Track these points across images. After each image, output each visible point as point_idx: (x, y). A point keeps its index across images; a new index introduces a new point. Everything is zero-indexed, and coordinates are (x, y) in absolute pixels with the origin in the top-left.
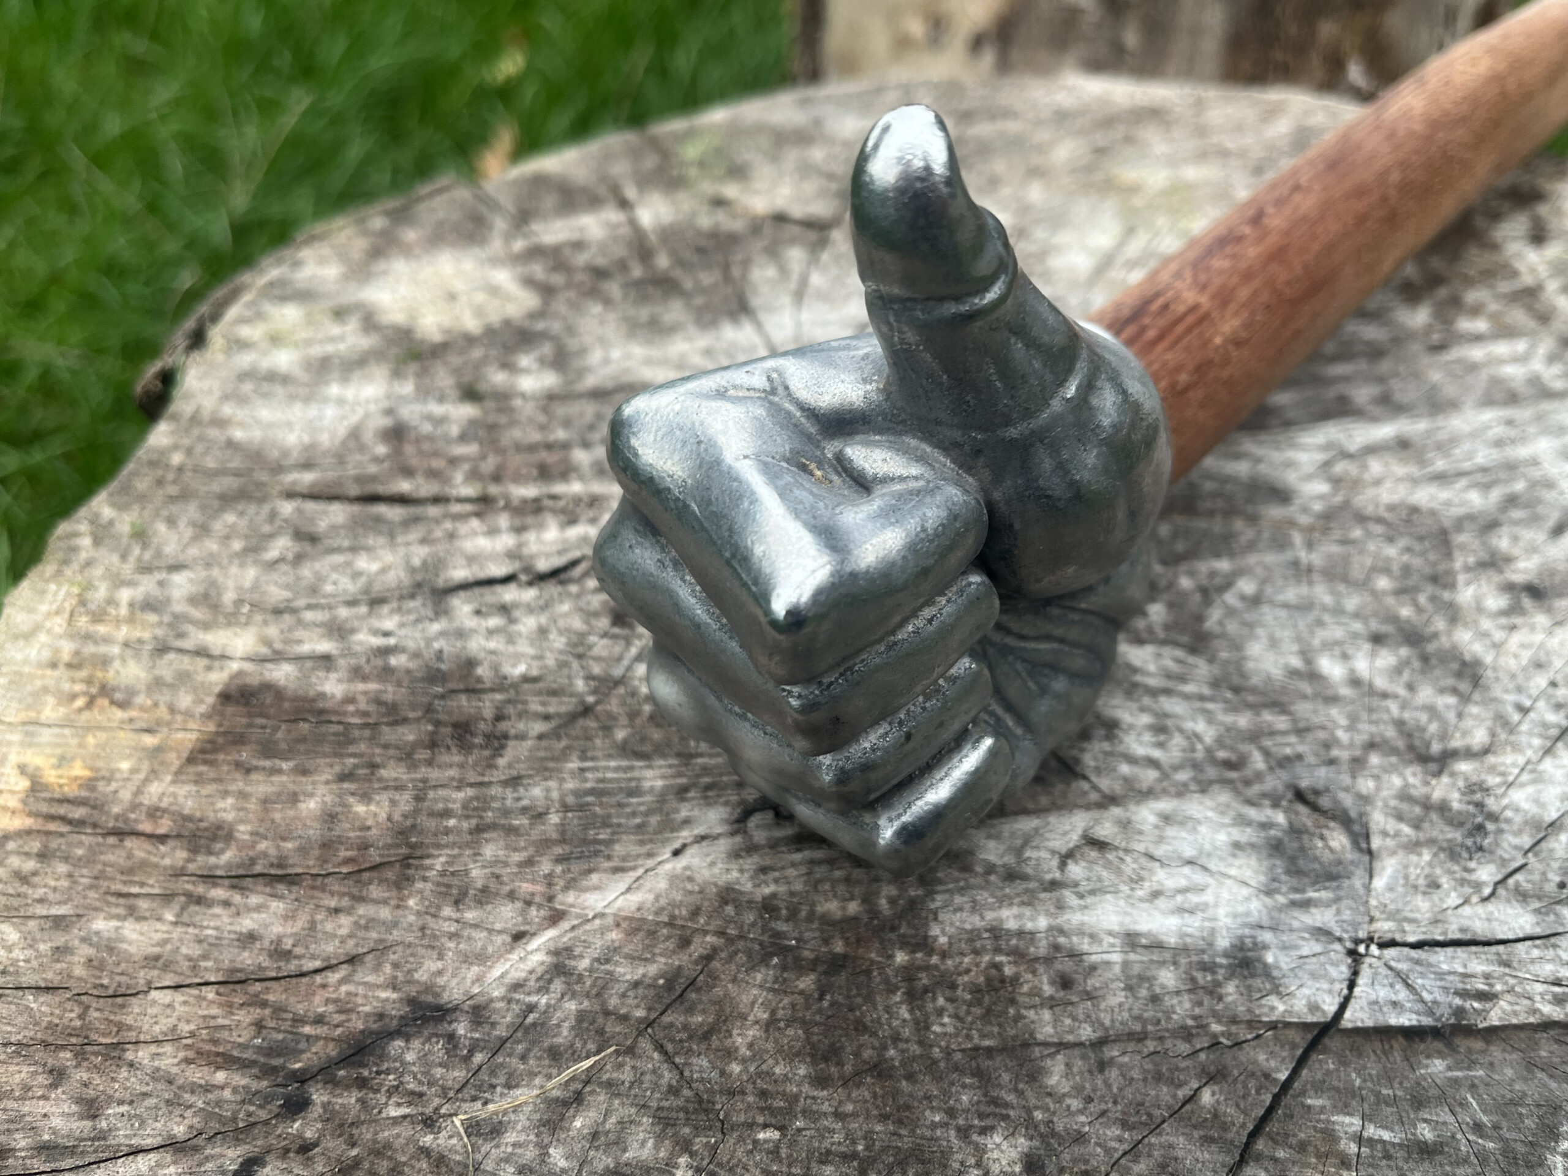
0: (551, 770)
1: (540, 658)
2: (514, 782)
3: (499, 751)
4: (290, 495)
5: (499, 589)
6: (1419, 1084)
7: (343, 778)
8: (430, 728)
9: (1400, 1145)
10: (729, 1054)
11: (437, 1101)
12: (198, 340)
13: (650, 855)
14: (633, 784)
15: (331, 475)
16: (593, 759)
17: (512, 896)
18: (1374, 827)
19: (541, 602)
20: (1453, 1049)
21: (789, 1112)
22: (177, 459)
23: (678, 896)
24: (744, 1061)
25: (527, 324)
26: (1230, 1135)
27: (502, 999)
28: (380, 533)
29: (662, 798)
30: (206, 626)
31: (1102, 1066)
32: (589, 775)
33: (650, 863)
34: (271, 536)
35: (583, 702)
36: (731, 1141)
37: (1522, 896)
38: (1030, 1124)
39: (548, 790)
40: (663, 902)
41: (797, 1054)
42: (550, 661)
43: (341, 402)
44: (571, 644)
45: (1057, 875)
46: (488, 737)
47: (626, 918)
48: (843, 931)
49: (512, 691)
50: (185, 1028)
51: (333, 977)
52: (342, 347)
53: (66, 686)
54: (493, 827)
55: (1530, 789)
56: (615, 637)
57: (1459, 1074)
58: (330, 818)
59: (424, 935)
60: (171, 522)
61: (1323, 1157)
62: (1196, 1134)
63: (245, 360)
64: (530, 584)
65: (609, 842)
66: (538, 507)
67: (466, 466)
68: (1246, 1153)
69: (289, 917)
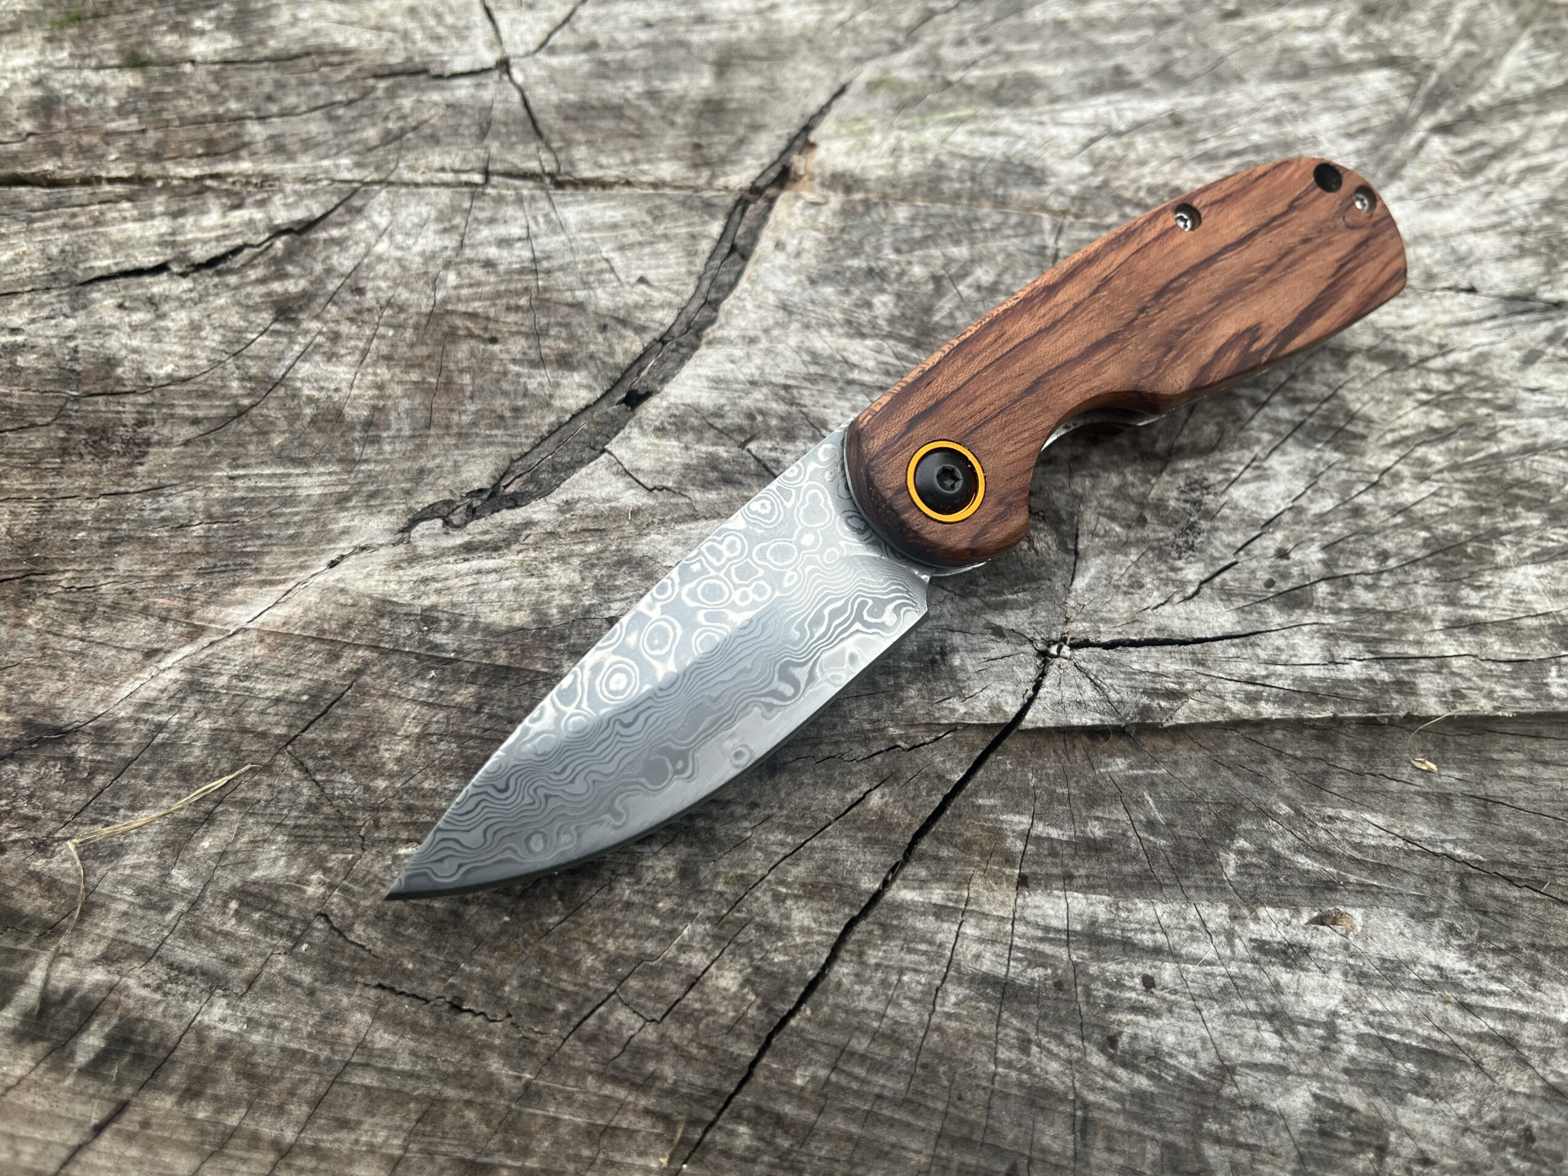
0: (198, 478)
1: (191, 357)
2: (156, 490)
3: (138, 459)
5: (147, 279)
6: (1096, 782)
8: (61, 434)
9: (1068, 843)
10: (376, 770)
11: (52, 825)
13: (302, 567)
14: (289, 492)
16: (244, 467)
17: (145, 611)
18: (1084, 528)
19: (194, 295)
20: (1138, 747)
23: (329, 610)
24: (391, 776)
26: (894, 837)
27: (129, 719)
28: (15, 219)
29: (320, 507)
31: (774, 772)
32: (239, 483)
33: (302, 575)
35: (236, 405)
36: (369, 856)
37: (1227, 594)
38: (691, 831)
39: (191, 500)
40: (312, 615)
41: (448, 769)
42: (203, 362)
44: (227, 342)
46: (127, 442)
47: (270, 633)
48: (506, 643)
49: (157, 394)
54: (130, 539)
55: (1252, 487)
56: (277, 333)
57: (1140, 772)
59: (44, 655)
61: (987, 855)
62: (860, 835)
64: (183, 275)
65: (257, 555)
66: (198, 188)
67: (122, 143)
68: (909, 853)
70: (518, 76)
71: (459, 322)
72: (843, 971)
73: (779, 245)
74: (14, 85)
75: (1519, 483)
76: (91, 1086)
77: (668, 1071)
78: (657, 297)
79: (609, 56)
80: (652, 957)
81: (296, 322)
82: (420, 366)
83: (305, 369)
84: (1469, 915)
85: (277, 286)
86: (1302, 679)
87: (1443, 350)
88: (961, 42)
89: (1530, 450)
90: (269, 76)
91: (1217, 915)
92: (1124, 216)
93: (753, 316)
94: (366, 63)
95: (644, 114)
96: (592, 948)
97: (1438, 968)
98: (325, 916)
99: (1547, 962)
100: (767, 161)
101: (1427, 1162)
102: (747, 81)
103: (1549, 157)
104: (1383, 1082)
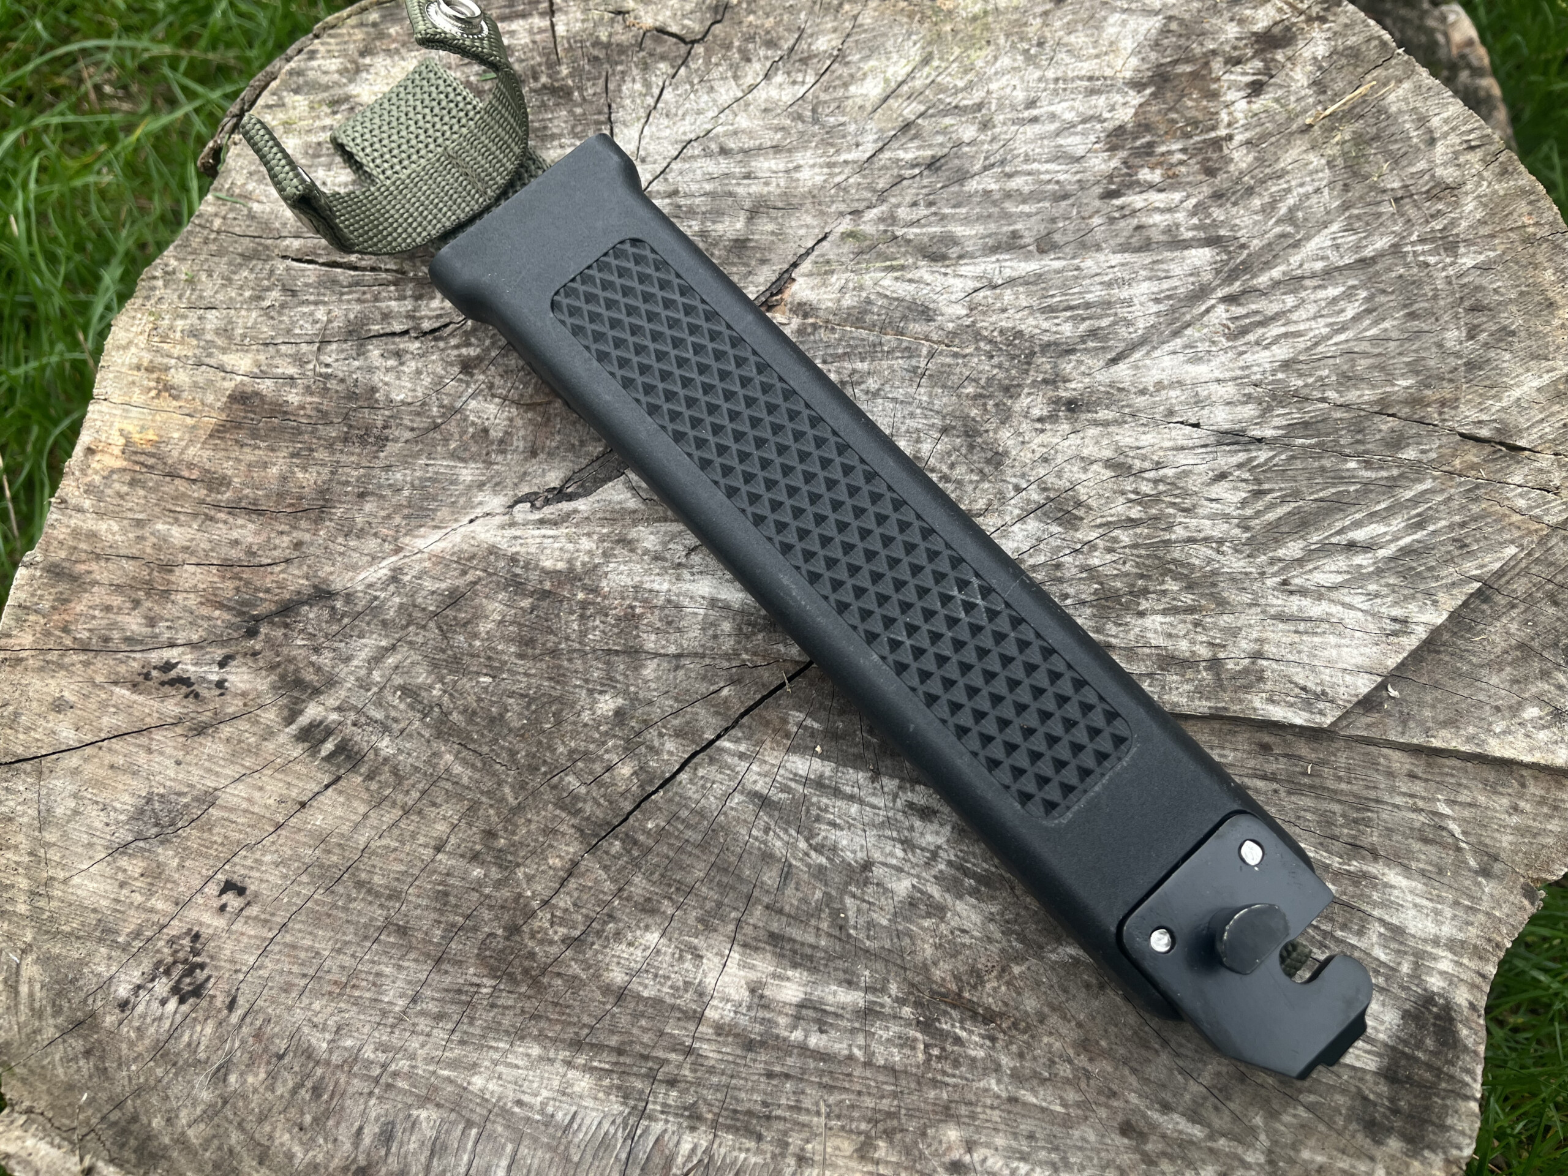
0: (409, 463)
1: (414, 390)
2: (387, 468)
3: (381, 448)
4: (284, 257)
5: (397, 339)
7: (293, 455)
8: (345, 429)
10: (476, 636)
11: (322, 640)
13: (456, 521)
14: (454, 477)
16: (433, 459)
17: (376, 535)
19: (420, 352)
21: (501, 670)
23: (465, 547)
24: (482, 640)
26: (730, 713)
27: (362, 592)
28: (332, 290)
29: (469, 488)
30: (224, 350)
31: (677, 668)
32: (430, 469)
33: (455, 526)
34: (268, 289)
35: (434, 422)
38: (626, 692)
39: (405, 475)
40: (456, 549)
41: (512, 640)
42: (420, 394)
44: (434, 383)
46: (377, 438)
47: (434, 556)
48: (551, 578)
49: (395, 411)
50: (201, 586)
51: (277, 569)
53: (145, 383)
54: (371, 494)
56: (461, 380)
58: (284, 479)
59: (326, 552)
60: (209, 273)
61: (776, 731)
62: (712, 709)
64: (416, 338)
65: (434, 510)
68: (736, 723)
69: (257, 533)
72: (683, 776)
75: (1174, 561)
76: (327, 766)
77: (588, 808)
79: (682, 202)
80: (592, 753)
81: (472, 375)
83: (473, 404)
85: (464, 351)
87: (1158, 466)
88: (915, 204)
89: (1191, 540)
91: (892, 784)
92: (977, 349)
96: (563, 743)
98: (440, 705)
100: (762, 289)
101: (964, 931)
102: (765, 226)
103: (1307, 325)
104: (953, 886)
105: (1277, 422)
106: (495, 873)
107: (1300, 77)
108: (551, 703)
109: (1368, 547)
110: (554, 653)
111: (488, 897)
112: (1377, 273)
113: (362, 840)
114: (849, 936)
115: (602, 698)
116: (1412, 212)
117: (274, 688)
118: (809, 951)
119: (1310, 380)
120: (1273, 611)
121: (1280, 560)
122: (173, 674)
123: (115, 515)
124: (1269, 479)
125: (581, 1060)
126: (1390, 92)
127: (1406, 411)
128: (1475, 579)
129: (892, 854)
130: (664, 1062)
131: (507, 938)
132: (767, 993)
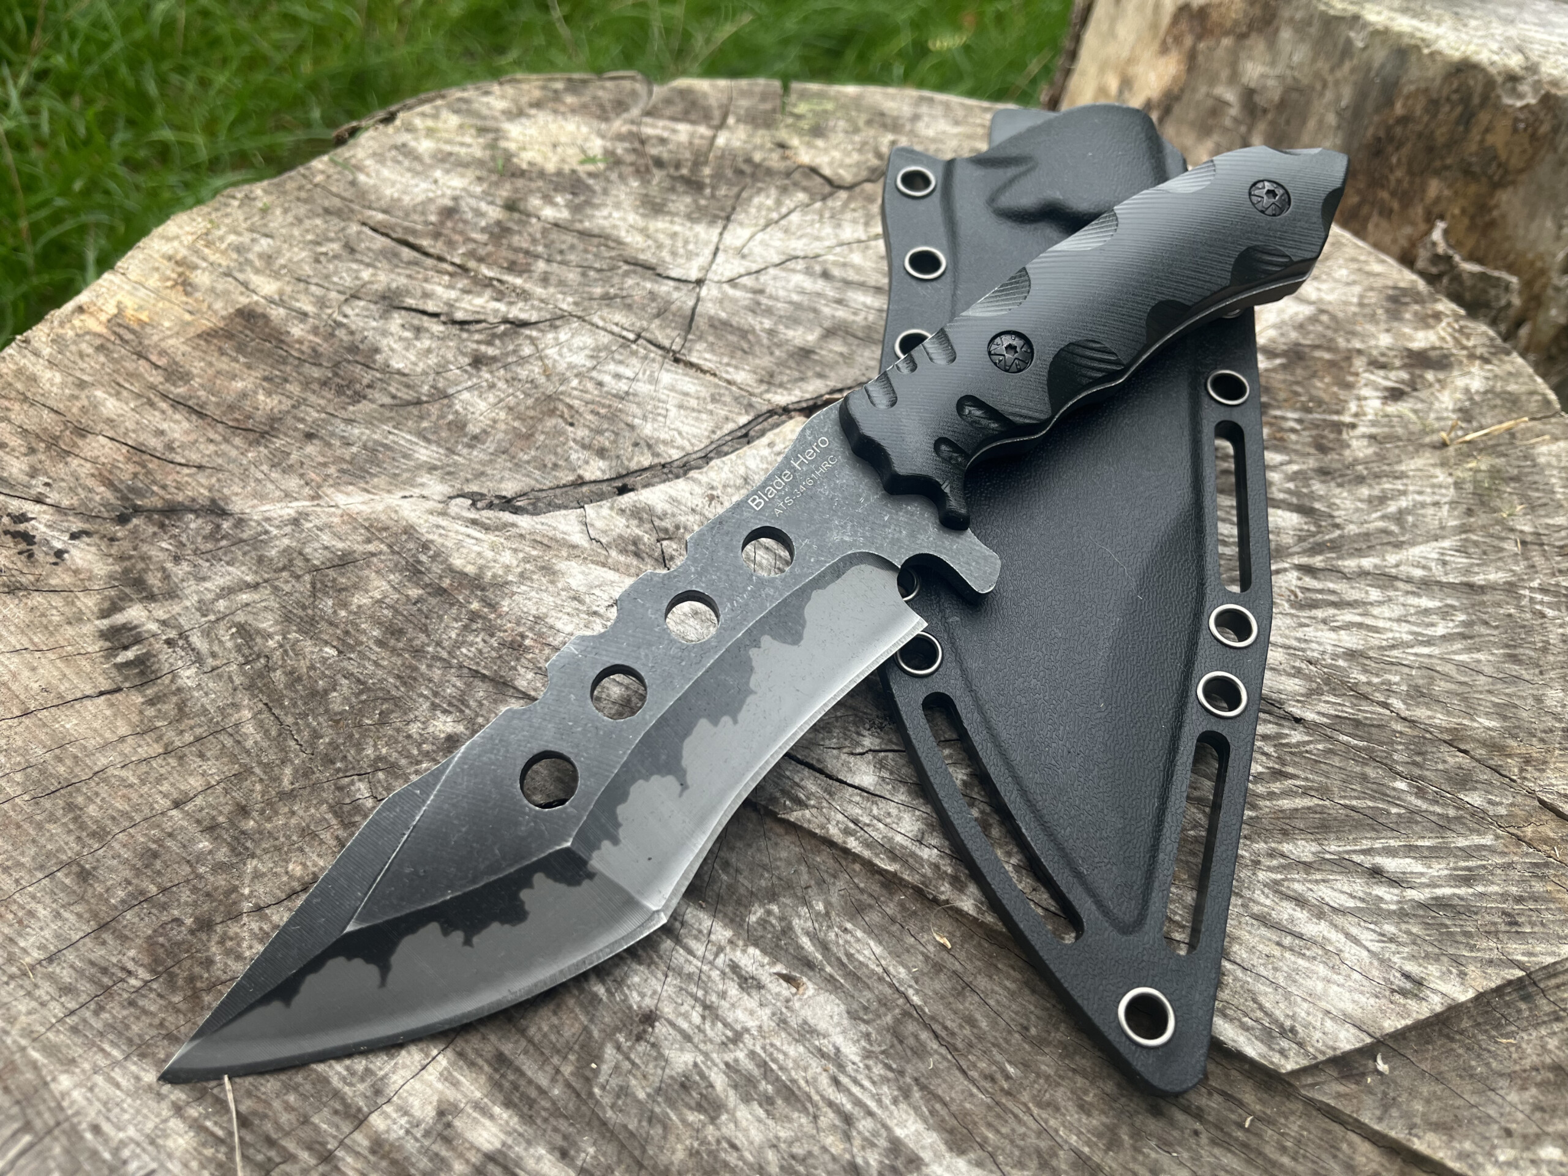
0: (373, 425)
1: (416, 365)
2: (350, 421)
3: (355, 402)
4: (364, 224)
5: (425, 318)
7: (265, 379)
8: (330, 375)
10: (345, 605)
12: (389, 119)
13: (389, 492)
14: (410, 452)
15: (393, 220)
16: (399, 430)
17: (302, 476)
19: (441, 335)
20: (761, 822)
21: (352, 649)
22: (319, 178)
23: (383, 517)
24: (350, 612)
25: (584, 176)
27: (257, 522)
28: (389, 261)
29: (419, 467)
30: (257, 271)
32: (391, 437)
33: (385, 495)
34: (331, 240)
35: (419, 398)
37: (881, 765)
39: (362, 434)
40: (373, 516)
41: (380, 624)
42: (419, 370)
43: (436, 182)
44: (438, 365)
45: (602, 610)
46: (356, 393)
47: (348, 515)
48: (453, 577)
49: (387, 375)
50: (103, 459)
51: (186, 471)
52: (463, 151)
53: (168, 273)
54: (321, 438)
56: (466, 371)
58: (244, 395)
59: (244, 473)
60: (286, 211)
63: (406, 137)
64: (444, 323)
65: (372, 475)
66: (488, 283)
67: (471, 246)
69: (187, 433)
70: (704, 292)
71: (561, 406)
73: (771, 445)
74: (443, 195)
76: (114, 673)
78: (679, 441)
79: (764, 301)
80: (400, 768)
81: (478, 369)
82: (523, 420)
83: (466, 395)
84: (889, 1036)
85: (483, 348)
86: (890, 840)
90: (570, 239)
91: (722, 933)
93: (723, 475)
94: (626, 253)
95: (759, 342)
96: (375, 746)
97: (838, 1050)
98: (268, 658)
99: (917, 1094)
100: (807, 396)
101: (734, 1147)
102: (837, 346)
103: (1388, 625)
104: (744, 1085)
105: (1323, 708)
106: (222, 854)
107: (1446, 401)
108: (385, 700)
109: (1395, 882)
110: (418, 652)
111: (200, 877)
112: (1483, 603)
113: (102, 761)
114: (591, 1094)
115: (443, 718)
116: (1538, 560)
117: (111, 577)
118: (533, 1093)
119: (1376, 680)
120: (1256, 909)
121: (1283, 855)
122: (22, 527)
123: (65, 371)
124: (1295, 764)
125: (193, 1112)
126: (1543, 442)
127: (1480, 752)
128: (1519, 965)
129: (686, 1016)
130: (290, 1158)
131: (192, 932)
132: (458, 1123)
